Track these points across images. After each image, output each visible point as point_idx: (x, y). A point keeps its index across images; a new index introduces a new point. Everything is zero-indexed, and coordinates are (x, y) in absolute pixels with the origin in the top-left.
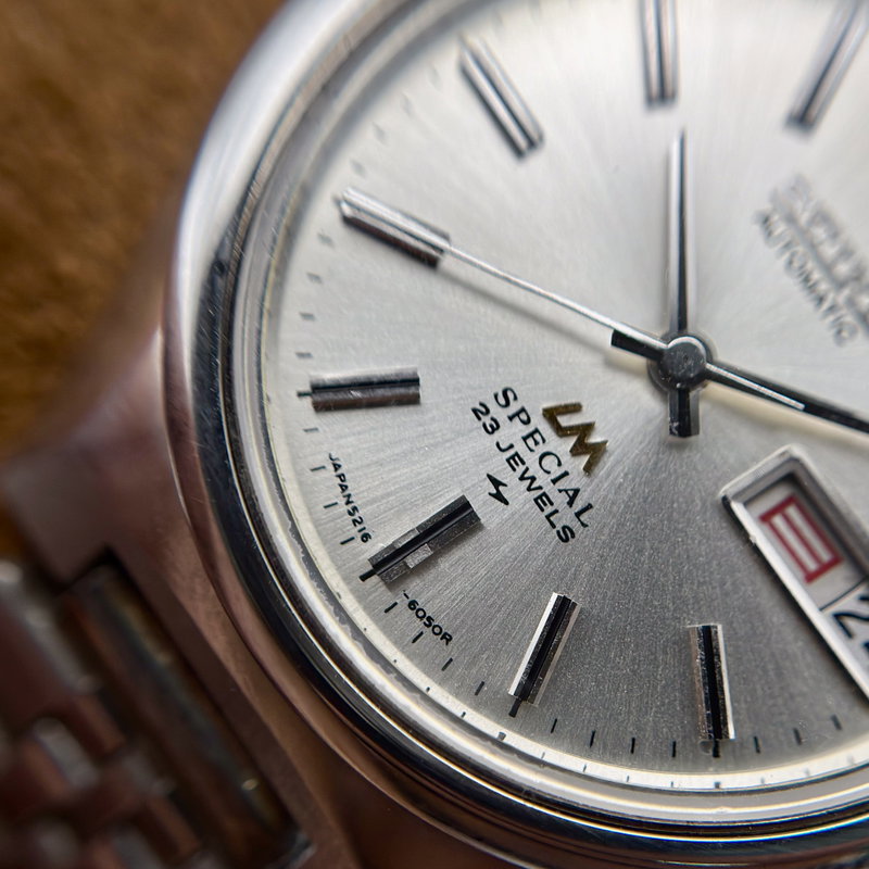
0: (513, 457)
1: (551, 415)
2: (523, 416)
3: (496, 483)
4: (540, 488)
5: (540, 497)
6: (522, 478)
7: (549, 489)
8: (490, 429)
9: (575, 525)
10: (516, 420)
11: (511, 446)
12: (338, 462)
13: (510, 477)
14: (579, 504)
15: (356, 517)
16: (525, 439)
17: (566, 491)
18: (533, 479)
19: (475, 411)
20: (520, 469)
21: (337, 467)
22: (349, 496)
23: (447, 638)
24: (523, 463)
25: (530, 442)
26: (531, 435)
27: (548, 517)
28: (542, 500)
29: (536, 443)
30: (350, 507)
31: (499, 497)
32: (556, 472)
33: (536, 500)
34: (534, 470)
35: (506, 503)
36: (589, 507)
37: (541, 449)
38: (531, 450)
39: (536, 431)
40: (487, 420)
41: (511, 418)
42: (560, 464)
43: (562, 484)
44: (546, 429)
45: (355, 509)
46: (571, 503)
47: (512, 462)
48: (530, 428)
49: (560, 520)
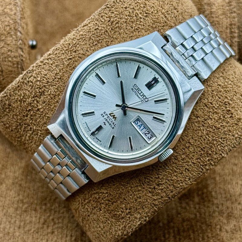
1: (110, 114)
3: (105, 123)
9: (114, 127)
13: (106, 122)
14: (114, 124)
20: (107, 121)
21: (86, 123)
23: (101, 141)
28: (110, 124)
31: (105, 124)
34: (109, 121)
37: (109, 119)
44: (110, 116)
45: (89, 128)
48: (108, 116)
49: (112, 127)
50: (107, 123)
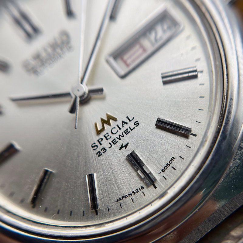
0: (113, 143)
1: (99, 132)
2: (100, 141)
3: (122, 147)
4: (122, 133)
5: (125, 133)
6: (120, 139)
7: (123, 130)
8: (105, 151)
10: (101, 143)
11: (110, 143)
12: (118, 200)
13: (120, 143)
14: (127, 121)
15: (136, 192)
16: (107, 139)
17: (123, 125)
18: (120, 136)
19: (99, 156)
20: (117, 140)
21: (120, 199)
22: (129, 194)
23: (173, 158)
24: (115, 139)
27: (132, 130)
28: (126, 132)
29: (108, 135)
30: (132, 194)
31: (126, 146)
32: (117, 128)
33: (126, 134)
34: (117, 135)
35: (128, 143)
36: (128, 117)
37: (110, 134)
38: (111, 137)
39: (105, 136)
40: (102, 152)
42: (115, 128)
43: (121, 127)
44: (104, 133)
45: (133, 192)
46: (127, 123)
47: (115, 143)
48: (104, 138)
49: (132, 126)
50: (123, 141)
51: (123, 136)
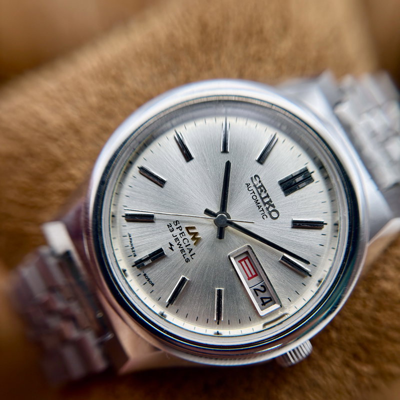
1: (187, 229)
2: (180, 228)
3: (171, 245)
4: (182, 247)
6: (178, 244)
7: (185, 248)
8: (171, 231)
9: (190, 258)
11: (176, 236)
13: (175, 244)
14: (192, 253)
16: (180, 234)
17: (189, 249)
18: (181, 245)
19: (168, 225)
20: (178, 242)
21: (130, 236)
22: (132, 244)
23: (153, 285)
24: (179, 240)
25: (181, 235)
26: (182, 233)
27: (183, 255)
28: (182, 251)
29: (183, 236)
30: (132, 247)
31: (171, 249)
32: (187, 244)
33: (181, 251)
34: (181, 243)
35: (173, 250)
36: (194, 254)
37: (184, 237)
38: (181, 237)
39: (183, 232)
40: (171, 228)
41: (177, 228)
42: (188, 242)
43: (188, 247)
44: (186, 232)
45: (133, 248)
46: (190, 252)
47: (176, 240)
48: (181, 232)
49: (186, 257)
50: (176, 247)
51: (179, 247)
